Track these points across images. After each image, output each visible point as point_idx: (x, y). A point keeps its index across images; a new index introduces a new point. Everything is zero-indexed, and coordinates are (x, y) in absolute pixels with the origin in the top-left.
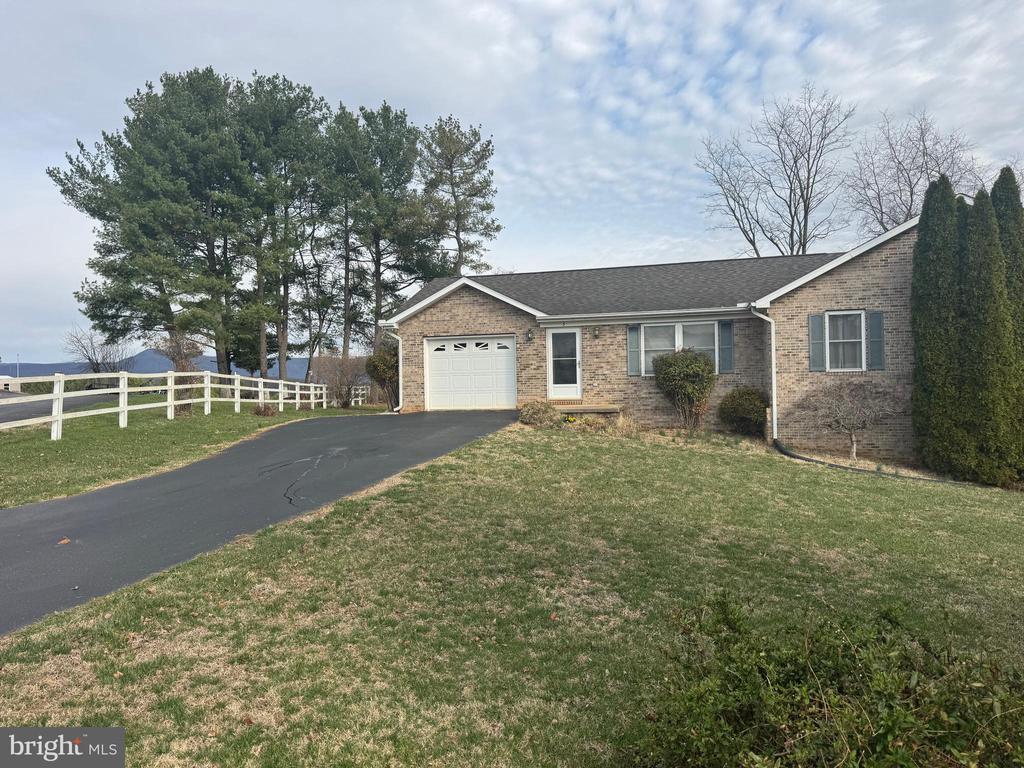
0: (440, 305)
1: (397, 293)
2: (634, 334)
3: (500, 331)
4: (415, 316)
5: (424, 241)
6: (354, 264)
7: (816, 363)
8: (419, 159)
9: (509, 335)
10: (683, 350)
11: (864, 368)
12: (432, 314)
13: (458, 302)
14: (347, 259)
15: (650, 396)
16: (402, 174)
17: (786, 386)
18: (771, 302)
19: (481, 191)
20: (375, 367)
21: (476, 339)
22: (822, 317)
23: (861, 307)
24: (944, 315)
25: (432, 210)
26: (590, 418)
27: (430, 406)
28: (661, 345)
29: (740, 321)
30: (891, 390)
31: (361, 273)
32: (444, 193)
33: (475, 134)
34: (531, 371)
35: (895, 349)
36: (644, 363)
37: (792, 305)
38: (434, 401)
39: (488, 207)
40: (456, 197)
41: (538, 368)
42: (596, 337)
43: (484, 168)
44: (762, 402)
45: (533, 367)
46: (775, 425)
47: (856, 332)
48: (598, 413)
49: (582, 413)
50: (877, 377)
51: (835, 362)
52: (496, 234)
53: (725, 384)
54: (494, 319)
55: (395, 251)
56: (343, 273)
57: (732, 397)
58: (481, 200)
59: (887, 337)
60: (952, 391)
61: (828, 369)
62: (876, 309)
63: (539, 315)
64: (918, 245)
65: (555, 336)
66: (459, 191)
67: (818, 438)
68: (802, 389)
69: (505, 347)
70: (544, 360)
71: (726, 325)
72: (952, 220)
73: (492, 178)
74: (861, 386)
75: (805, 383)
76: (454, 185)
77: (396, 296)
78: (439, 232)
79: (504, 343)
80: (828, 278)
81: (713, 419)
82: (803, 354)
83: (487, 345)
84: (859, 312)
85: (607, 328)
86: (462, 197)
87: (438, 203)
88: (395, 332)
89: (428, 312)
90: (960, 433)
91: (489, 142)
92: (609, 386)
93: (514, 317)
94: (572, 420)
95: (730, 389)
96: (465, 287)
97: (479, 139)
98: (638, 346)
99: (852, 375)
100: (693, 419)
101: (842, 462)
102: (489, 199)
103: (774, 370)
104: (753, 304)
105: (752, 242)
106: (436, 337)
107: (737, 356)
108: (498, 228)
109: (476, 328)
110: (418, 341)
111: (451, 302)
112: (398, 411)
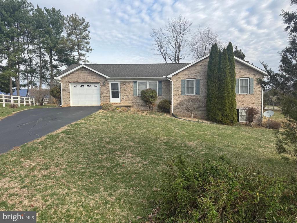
0: (75, 73)
1: (58, 69)
2: (135, 84)
3: (95, 82)
4: (66, 76)
5: (67, 52)
6: (43, 59)
7: (183, 93)
8: (65, 26)
9: (98, 83)
10: (149, 89)
11: (195, 94)
12: (72, 76)
13: (81, 72)
14: (41, 57)
15: (140, 102)
16: (59, 30)
17: (176, 99)
18: (172, 76)
19: (86, 38)
20: (53, 92)
21: (86, 84)
22: (185, 80)
23: (195, 78)
24: (215, 80)
25: (70, 42)
26: (124, 108)
27: (72, 105)
28: (143, 87)
29: (164, 81)
30: (201, 100)
31: (45, 62)
32: (73, 37)
33: (84, 20)
34: (105, 94)
35: (202, 89)
36: (138, 93)
37: (177, 77)
38: (73, 103)
39: (88, 43)
40: (77, 39)
41: (107, 93)
42: (124, 84)
43: (87, 30)
44: (169, 103)
45: (105, 93)
46: (173, 110)
47: (193, 85)
48: (125, 107)
49: (121, 107)
50: (198, 97)
51: (188, 93)
52: (91, 51)
53: (160, 99)
54: (93, 78)
55: (57, 55)
56: (39, 61)
57: (162, 102)
58: (86, 40)
59: (201, 86)
60: (216, 100)
61: (186, 95)
62: (198, 79)
63: (107, 77)
64: (209, 62)
65: (112, 83)
66: (78, 37)
67: (183, 113)
68: (179, 100)
69: (96, 87)
70: (109, 91)
71: (160, 82)
72: (217, 56)
73: (89, 34)
74: (194, 99)
75: (180, 98)
76: (76, 35)
77: (57, 70)
78: (72, 49)
79: (96, 85)
80: (186, 70)
81: (157, 108)
82: (180, 90)
83: (90, 86)
84: (194, 79)
85: (128, 82)
86: (80, 39)
87: (72, 40)
88: (60, 81)
90: (218, 111)
91: (88, 23)
92: (128, 99)
93: (99, 78)
94: (118, 109)
95: (161, 100)
96: (83, 67)
97: (85, 22)
98: (136, 87)
99: (192, 96)
100: (152, 108)
101: (189, 119)
102: (88, 40)
103: (173, 95)
104: (167, 76)
105: (165, 59)
106: (74, 83)
107: (163, 91)
108: (91, 50)
109: (87, 80)
110: (67, 84)
111: (79, 72)
112: (61, 106)
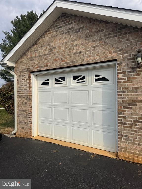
0: (41, 40)
13: (55, 34)
69: (104, 79)
89: (33, 49)
93: (116, 39)
109: (71, 59)
110: (26, 77)
111: (50, 35)
112: (15, 134)
